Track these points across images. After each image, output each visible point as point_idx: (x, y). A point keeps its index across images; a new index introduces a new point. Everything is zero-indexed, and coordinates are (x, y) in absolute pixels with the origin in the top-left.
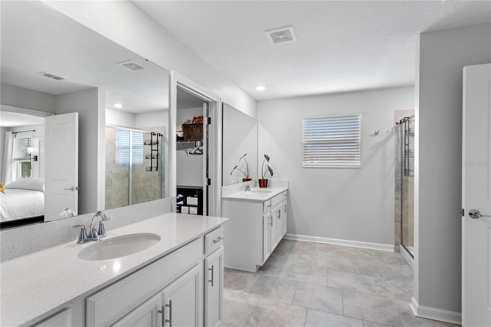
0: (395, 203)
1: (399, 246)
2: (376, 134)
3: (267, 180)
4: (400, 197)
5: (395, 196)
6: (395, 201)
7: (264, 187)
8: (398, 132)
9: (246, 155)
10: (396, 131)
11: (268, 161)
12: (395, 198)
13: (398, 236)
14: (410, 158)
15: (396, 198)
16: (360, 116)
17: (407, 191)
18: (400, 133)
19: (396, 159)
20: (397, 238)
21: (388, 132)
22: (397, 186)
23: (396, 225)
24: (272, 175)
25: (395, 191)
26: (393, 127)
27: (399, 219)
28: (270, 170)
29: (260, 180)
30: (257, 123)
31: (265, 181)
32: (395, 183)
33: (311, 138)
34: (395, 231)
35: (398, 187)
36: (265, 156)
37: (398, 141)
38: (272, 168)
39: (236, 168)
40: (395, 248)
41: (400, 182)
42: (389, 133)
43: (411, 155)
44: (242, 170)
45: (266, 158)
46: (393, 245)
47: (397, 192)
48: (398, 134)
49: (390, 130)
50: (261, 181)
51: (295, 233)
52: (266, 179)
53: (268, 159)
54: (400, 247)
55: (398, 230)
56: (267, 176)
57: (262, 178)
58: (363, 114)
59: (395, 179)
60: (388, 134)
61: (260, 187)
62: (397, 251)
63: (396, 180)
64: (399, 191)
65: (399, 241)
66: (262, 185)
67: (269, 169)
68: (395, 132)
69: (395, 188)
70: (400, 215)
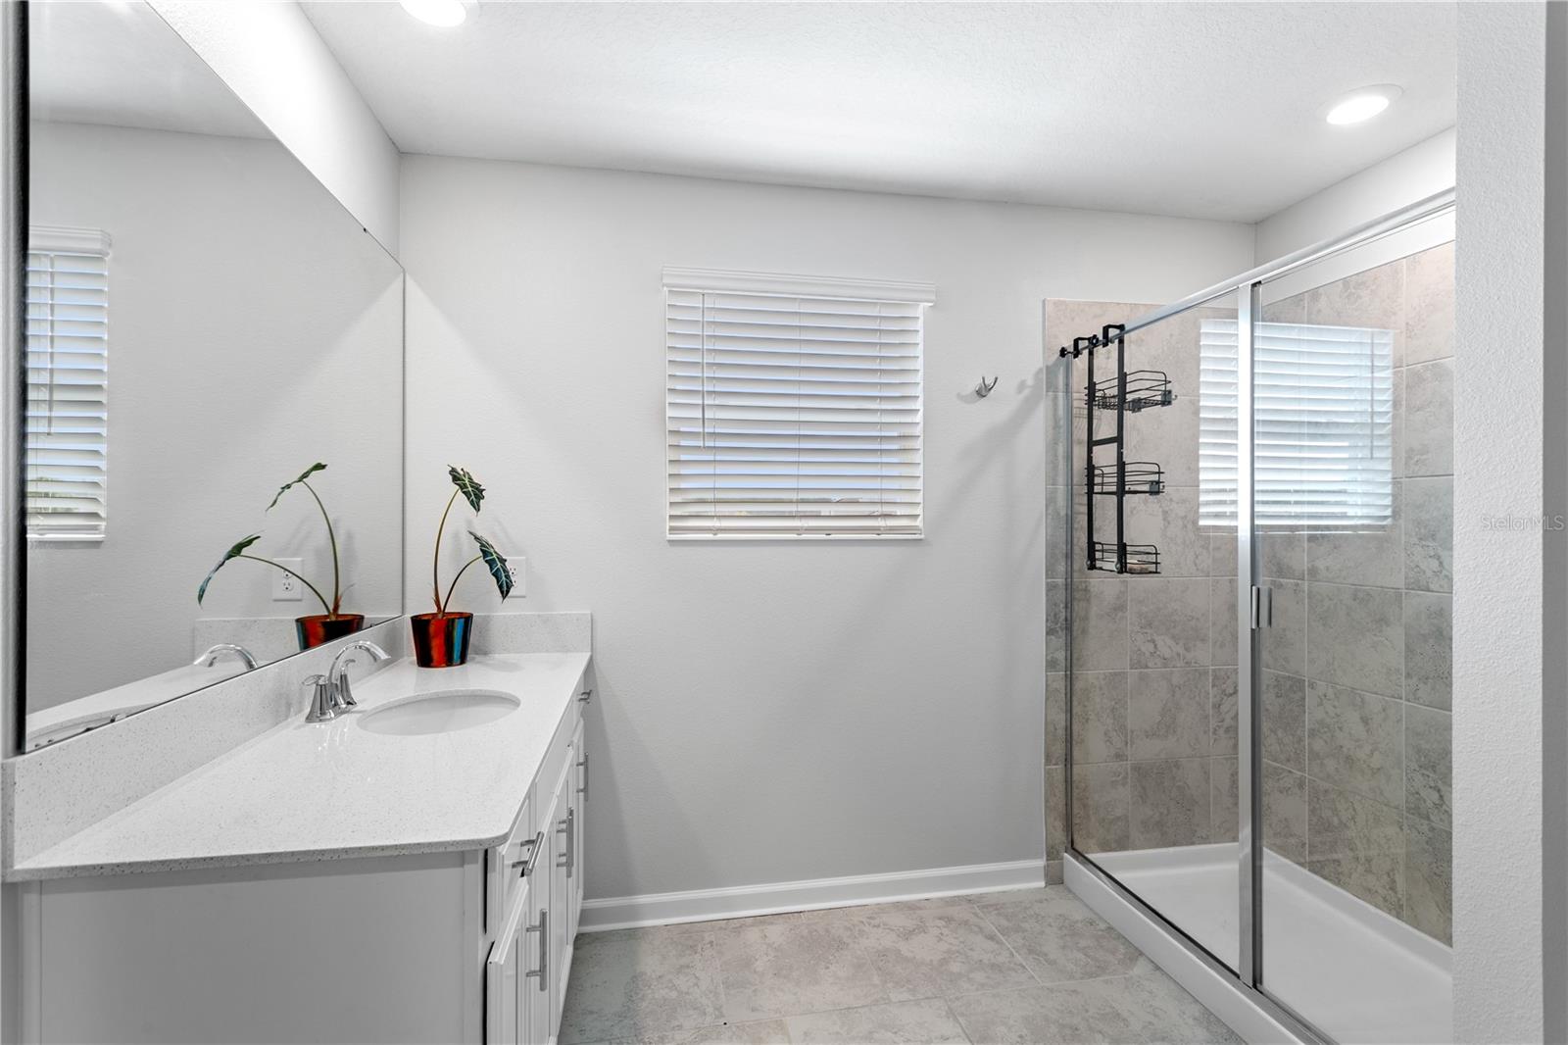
0: (1047, 685)
1: (1062, 859)
2: (983, 392)
3: (468, 619)
4: (1061, 655)
5: (1047, 655)
6: (1047, 676)
7: (449, 662)
8: (1056, 391)
9: (319, 467)
10: (1051, 386)
11: (478, 509)
12: (1047, 660)
13: (1055, 819)
14: (1096, 498)
15: (1051, 664)
16: (922, 305)
17: (1084, 631)
18: (1061, 395)
19: (1050, 500)
20: (1054, 827)
21: (1022, 386)
22: (1052, 614)
23: (1048, 773)
24: (505, 589)
25: (1047, 633)
26: (1041, 370)
27: (1059, 749)
28: (491, 563)
29: (420, 624)
30: (397, 285)
31: (459, 625)
32: (1047, 601)
33: (709, 392)
34: (1047, 801)
35: (1055, 615)
36: (456, 477)
37: (1056, 426)
38: (499, 548)
39: (245, 551)
40: (1047, 868)
41: (1061, 595)
42: (1026, 392)
43: (1102, 484)
44: (294, 563)
45: (463, 487)
46: (1041, 857)
47: (1053, 637)
48: (1055, 398)
49: (1030, 382)
50: (432, 629)
51: (630, 890)
52: (461, 615)
53: (475, 495)
54: (1062, 864)
55: (1055, 796)
56: (475, 595)
57: (434, 610)
58: (933, 298)
59: (1047, 584)
60: (1021, 396)
61: (425, 660)
62: (1055, 878)
63: (1050, 588)
64: (1060, 633)
65: (1060, 836)
66: (435, 654)
67: (485, 553)
68: (1047, 391)
69: (1047, 620)
70: (1061, 732)
